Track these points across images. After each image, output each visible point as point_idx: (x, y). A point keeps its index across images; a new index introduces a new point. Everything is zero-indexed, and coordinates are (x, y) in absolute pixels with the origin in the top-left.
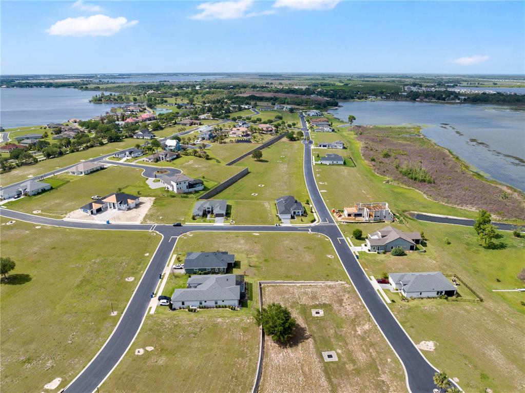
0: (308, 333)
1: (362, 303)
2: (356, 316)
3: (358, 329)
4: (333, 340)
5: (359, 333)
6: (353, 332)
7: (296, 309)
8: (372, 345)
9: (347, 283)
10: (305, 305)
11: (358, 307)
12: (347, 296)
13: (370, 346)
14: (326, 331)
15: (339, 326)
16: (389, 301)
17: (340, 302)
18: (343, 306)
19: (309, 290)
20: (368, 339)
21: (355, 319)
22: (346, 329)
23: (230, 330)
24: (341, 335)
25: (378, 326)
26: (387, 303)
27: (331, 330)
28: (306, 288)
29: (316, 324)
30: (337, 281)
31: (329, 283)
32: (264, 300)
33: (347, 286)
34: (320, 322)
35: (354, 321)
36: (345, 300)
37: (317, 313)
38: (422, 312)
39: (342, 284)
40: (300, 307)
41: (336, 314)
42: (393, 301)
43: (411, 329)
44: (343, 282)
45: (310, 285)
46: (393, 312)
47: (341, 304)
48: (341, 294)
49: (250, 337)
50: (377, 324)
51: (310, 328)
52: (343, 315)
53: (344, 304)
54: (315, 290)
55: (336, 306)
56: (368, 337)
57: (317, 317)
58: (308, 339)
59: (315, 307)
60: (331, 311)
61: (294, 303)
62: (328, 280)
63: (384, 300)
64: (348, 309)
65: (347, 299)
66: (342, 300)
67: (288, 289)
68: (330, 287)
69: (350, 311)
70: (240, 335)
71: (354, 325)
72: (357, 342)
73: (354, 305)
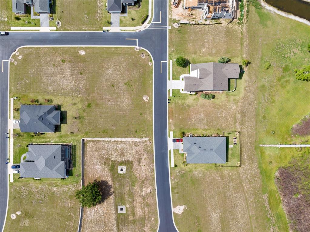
0: (112, 190)
1: (153, 166)
2: (146, 178)
3: (144, 190)
4: (126, 197)
5: (143, 193)
6: (140, 192)
7: (108, 166)
8: (148, 205)
9: (149, 140)
10: (114, 161)
11: (150, 170)
12: (145, 156)
13: (146, 206)
14: (124, 189)
15: (133, 184)
16: (173, 166)
17: (139, 160)
18: (140, 166)
19: (120, 146)
20: (146, 200)
21: (144, 180)
22: (136, 188)
23: (62, 198)
24: (132, 193)
25: (156, 191)
26: (171, 167)
27: (127, 188)
28: (117, 144)
29: (120, 181)
30: (143, 138)
31: (136, 140)
32: (85, 159)
33: (149, 143)
34: (121, 179)
35: (143, 182)
36: (143, 159)
37: (122, 170)
38: (191, 177)
39: (146, 141)
40: (111, 163)
41: (134, 173)
42: (176, 166)
43: (176, 194)
44: (146, 139)
45: (121, 141)
46: (171, 176)
47: (139, 163)
48: (143, 153)
49: (75, 203)
50: (156, 188)
51: (114, 185)
52: (138, 175)
53: (141, 164)
54: (124, 146)
55: (135, 164)
56: (147, 198)
57: (121, 174)
58: (111, 195)
59: (121, 163)
60: (131, 169)
61: (107, 159)
62: (135, 137)
63: (170, 163)
64: (142, 170)
65: (144, 159)
66: (141, 159)
67: (104, 145)
68: (135, 144)
69: (143, 172)
70: (68, 203)
71: (142, 186)
72: (140, 201)
73: (148, 167)
